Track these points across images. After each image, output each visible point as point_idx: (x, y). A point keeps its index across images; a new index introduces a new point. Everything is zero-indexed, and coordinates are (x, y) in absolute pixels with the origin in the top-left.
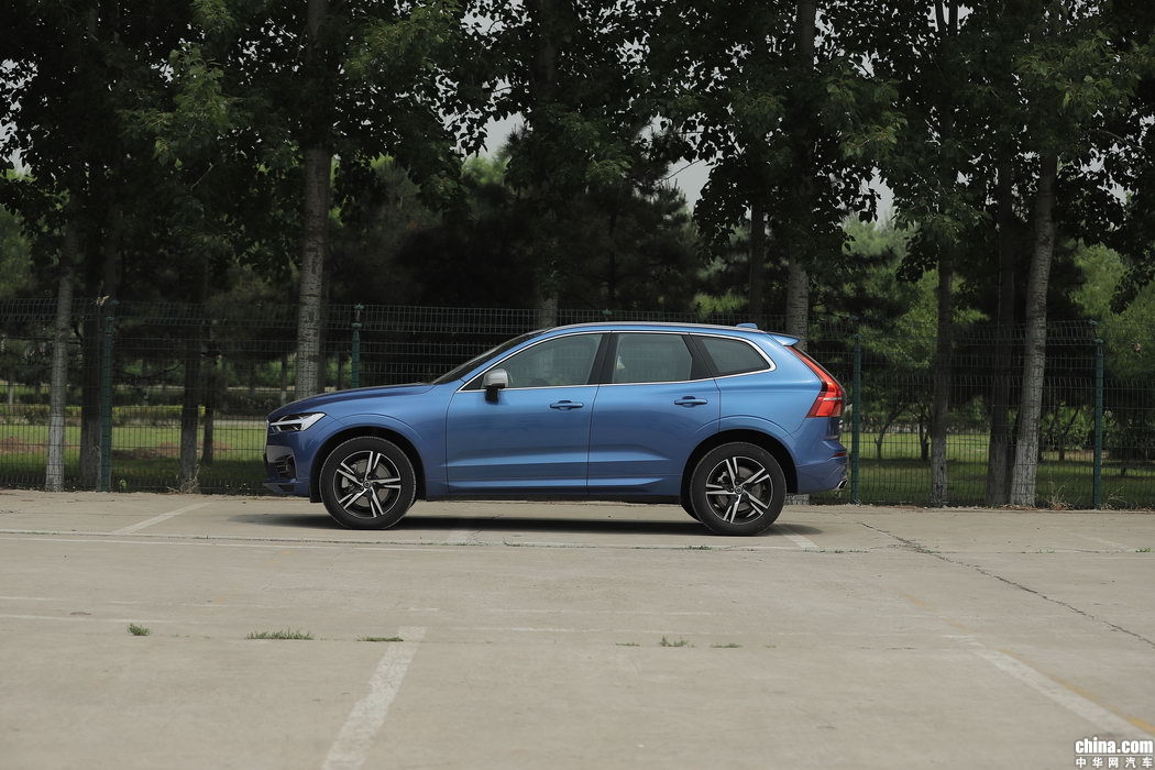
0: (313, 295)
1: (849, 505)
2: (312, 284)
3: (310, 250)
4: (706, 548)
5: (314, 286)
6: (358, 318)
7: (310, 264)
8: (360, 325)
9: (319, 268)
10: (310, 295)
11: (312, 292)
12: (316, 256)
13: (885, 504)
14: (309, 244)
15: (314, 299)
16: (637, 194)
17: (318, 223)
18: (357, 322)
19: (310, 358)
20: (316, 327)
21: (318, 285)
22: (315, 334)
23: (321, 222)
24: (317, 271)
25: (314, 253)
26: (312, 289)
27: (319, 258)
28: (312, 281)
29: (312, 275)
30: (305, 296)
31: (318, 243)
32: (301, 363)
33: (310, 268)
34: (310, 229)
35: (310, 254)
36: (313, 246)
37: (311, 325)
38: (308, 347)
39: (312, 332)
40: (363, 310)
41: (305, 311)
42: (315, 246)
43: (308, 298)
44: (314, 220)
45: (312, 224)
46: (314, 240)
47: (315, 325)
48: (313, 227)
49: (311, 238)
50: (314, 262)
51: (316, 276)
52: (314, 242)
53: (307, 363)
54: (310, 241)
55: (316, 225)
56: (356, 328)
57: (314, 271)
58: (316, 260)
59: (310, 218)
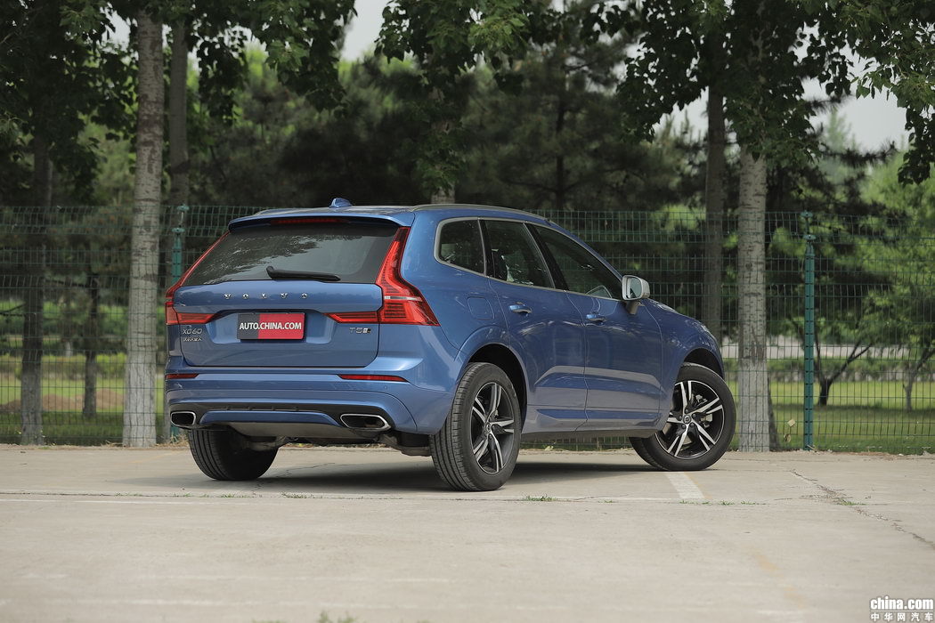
0: (150, 200)
1: (801, 452)
3: (146, 143)
4: (550, 500)
5: (150, 189)
6: (181, 222)
7: (146, 160)
8: (181, 230)
9: (157, 167)
10: (147, 200)
11: (147, 196)
12: (153, 151)
14: (144, 136)
15: (151, 204)
16: (592, 87)
17: (155, 110)
18: (180, 226)
19: (147, 277)
20: (153, 240)
21: (157, 188)
22: (153, 249)
23: (158, 109)
24: (154, 169)
25: (150, 148)
26: (147, 192)
27: (157, 154)
28: (149, 182)
29: (149, 175)
30: (139, 200)
31: (155, 135)
32: (134, 283)
33: (146, 167)
34: (146, 118)
35: (146, 148)
36: (148, 139)
37: (148, 237)
38: (144, 264)
39: (148, 245)
40: (188, 212)
41: (140, 219)
42: (151, 139)
43: (143, 203)
44: (149, 107)
45: (147, 112)
46: (150, 132)
47: (153, 236)
48: (148, 115)
49: (146, 129)
50: (150, 159)
51: (153, 176)
52: (150, 134)
53: (142, 283)
54: (145, 133)
55: (152, 113)
56: (178, 234)
57: (150, 170)
58: (153, 157)
59: (145, 104)
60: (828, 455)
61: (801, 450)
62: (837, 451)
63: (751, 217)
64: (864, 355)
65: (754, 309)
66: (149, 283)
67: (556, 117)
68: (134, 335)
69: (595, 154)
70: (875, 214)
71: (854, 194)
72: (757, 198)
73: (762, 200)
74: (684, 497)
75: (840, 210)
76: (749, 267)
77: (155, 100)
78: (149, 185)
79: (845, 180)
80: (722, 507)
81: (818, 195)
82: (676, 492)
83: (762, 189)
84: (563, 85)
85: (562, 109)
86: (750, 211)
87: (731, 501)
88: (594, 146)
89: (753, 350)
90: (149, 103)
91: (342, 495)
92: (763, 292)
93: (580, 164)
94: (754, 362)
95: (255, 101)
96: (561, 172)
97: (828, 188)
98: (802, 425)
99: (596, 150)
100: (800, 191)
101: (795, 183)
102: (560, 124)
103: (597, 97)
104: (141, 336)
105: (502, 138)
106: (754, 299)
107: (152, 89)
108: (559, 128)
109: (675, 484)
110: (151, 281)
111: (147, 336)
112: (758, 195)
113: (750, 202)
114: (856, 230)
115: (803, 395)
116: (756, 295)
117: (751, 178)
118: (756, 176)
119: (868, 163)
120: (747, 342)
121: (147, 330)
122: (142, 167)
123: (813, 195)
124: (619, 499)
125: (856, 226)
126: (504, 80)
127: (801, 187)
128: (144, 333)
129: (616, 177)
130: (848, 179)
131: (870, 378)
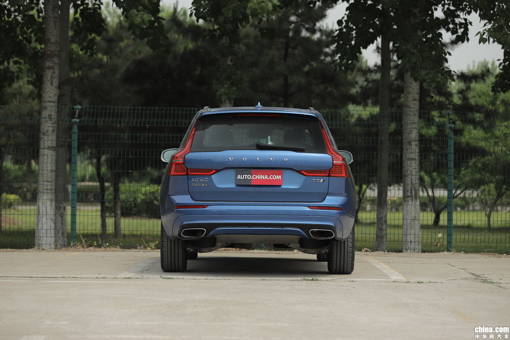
0: (52, 102)
1: (446, 253)
2: (51, 92)
3: (49, 68)
5: (52, 95)
6: (77, 116)
7: (49, 78)
8: (78, 120)
9: (56, 82)
10: (49, 102)
11: (50, 99)
12: (53, 73)
13: (472, 252)
14: (48, 64)
15: (52, 104)
16: (304, 33)
17: (54, 48)
18: (76, 118)
19: (49, 148)
20: (53, 125)
21: (55, 94)
22: (53, 131)
23: (56, 48)
24: (54, 84)
25: (52, 71)
26: (50, 97)
27: (56, 74)
28: (51, 91)
29: (51, 87)
30: (45, 102)
31: (55, 63)
32: (41, 151)
33: (50, 81)
34: (49, 52)
35: (49, 71)
36: (51, 65)
37: (51, 124)
38: (48, 140)
39: (50, 129)
40: (81, 109)
41: (45, 113)
42: (53, 65)
43: (48, 104)
44: (51, 46)
45: (50, 49)
46: (52, 61)
47: (53, 124)
48: (51, 51)
49: (49, 59)
50: (52, 77)
51: (53, 88)
52: (52, 62)
53: (46, 151)
54: (49, 61)
55: (53, 50)
56: (75, 123)
57: (52, 84)
58: (54, 76)
59: (49, 44)
60: (462, 254)
61: (446, 252)
62: (466, 252)
63: (412, 114)
64: (462, 195)
65: (412, 167)
66: (51, 151)
67: (283, 52)
68: (42, 183)
69: (307, 74)
70: (478, 111)
71: (465, 99)
72: (414, 102)
73: (417, 103)
74: (393, 279)
75: (457, 109)
76: (410, 143)
77: (54, 42)
78: (51, 93)
79: (458, 90)
80: (418, 284)
81: (443, 99)
82: (387, 275)
83: (417, 97)
84: (288, 33)
85: (287, 47)
86: (409, 109)
87: (422, 280)
88: (306, 68)
89: (411, 193)
90: (51, 43)
91: (195, 277)
92: (417, 158)
93: (297, 80)
94: (412, 199)
95: (102, 41)
96: (286, 85)
97: (448, 95)
98: (446, 237)
99: (307, 72)
100: (432, 97)
101: (429, 92)
102: (286, 56)
103: (308, 40)
104: (46, 183)
105: (254, 64)
106: (413, 162)
107: (53, 35)
108: (285, 59)
109: (384, 271)
110: (53, 150)
111: (48, 183)
112: (415, 100)
113: (410, 104)
114: (467, 121)
115: (447, 219)
116: (414, 159)
117: (410, 90)
118: (413, 89)
119: (473, 81)
120: (409, 187)
121: (50, 180)
122: (47, 82)
123: (441, 100)
124: (356, 279)
125: (466, 118)
126: (264, 31)
127: (432, 94)
128: (47, 181)
129: (319, 88)
130: (460, 90)
131: (459, 209)
